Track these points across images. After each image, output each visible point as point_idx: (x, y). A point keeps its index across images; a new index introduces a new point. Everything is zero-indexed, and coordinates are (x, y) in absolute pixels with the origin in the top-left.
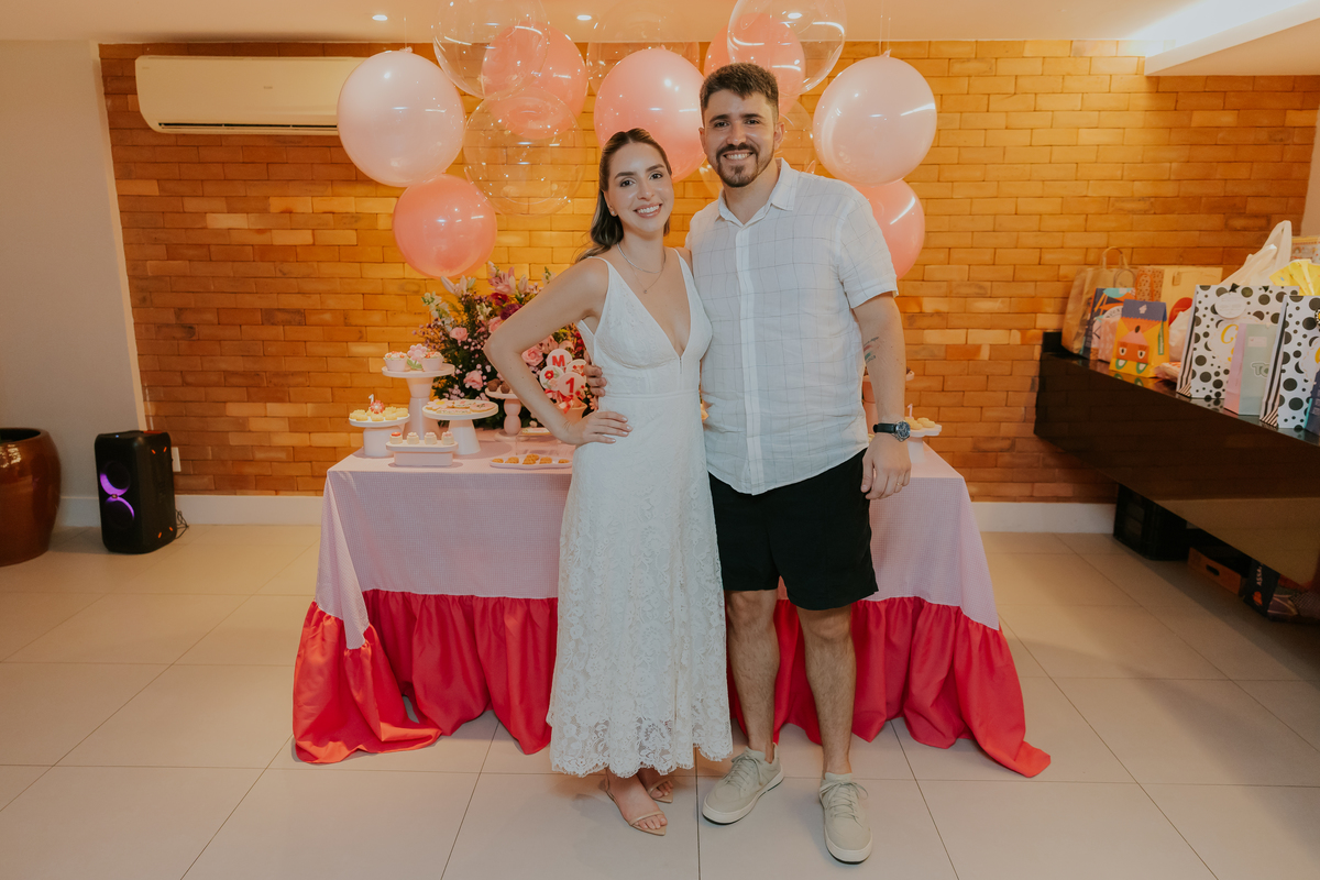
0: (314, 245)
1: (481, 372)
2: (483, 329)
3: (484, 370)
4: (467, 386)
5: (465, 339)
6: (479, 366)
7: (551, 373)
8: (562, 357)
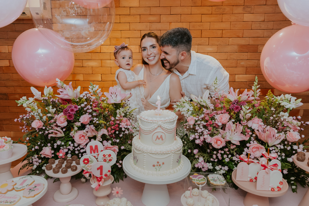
0: (10, 66)
1: (51, 148)
2: (53, 121)
3: (52, 146)
4: (42, 156)
5: (41, 127)
6: (49, 145)
7: (87, 160)
8: (96, 147)
